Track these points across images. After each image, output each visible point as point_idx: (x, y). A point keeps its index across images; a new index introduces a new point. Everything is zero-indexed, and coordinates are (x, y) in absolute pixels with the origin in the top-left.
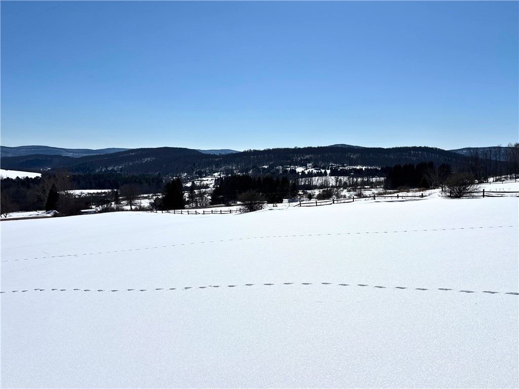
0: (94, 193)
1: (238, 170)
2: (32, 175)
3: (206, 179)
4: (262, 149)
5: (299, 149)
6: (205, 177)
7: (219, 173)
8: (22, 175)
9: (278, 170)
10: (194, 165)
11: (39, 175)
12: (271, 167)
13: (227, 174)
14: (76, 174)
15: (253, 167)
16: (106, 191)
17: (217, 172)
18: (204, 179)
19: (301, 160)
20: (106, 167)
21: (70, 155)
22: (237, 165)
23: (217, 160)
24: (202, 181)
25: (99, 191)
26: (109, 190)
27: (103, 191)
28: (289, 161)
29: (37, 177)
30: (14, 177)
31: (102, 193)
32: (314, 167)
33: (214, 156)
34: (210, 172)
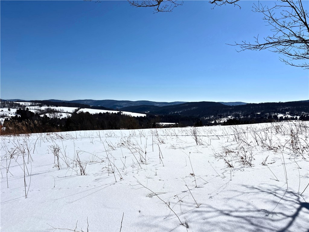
0: (168, 125)
1: (242, 115)
2: (143, 115)
3: (224, 119)
4: (258, 103)
5: (282, 103)
6: (223, 118)
7: (231, 116)
8: (139, 115)
9: (266, 116)
10: (218, 111)
11: (145, 115)
12: (262, 113)
13: (236, 117)
14: (161, 115)
15: (251, 113)
16: (173, 124)
17: (230, 116)
18: (222, 119)
19: (282, 110)
20: (174, 112)
21: (158, 105)
22: (242, 112)
23: (231, 109)
24: (221, 120)
25: (170, 124)
26: (175, 123)
27: (172, 124)
28: (274, 110)
29: (145, 116)
30: (136, 116)
31: (171, 124)
32: (290, 114)
33: (230, 107)
34: (226, 116)
